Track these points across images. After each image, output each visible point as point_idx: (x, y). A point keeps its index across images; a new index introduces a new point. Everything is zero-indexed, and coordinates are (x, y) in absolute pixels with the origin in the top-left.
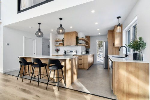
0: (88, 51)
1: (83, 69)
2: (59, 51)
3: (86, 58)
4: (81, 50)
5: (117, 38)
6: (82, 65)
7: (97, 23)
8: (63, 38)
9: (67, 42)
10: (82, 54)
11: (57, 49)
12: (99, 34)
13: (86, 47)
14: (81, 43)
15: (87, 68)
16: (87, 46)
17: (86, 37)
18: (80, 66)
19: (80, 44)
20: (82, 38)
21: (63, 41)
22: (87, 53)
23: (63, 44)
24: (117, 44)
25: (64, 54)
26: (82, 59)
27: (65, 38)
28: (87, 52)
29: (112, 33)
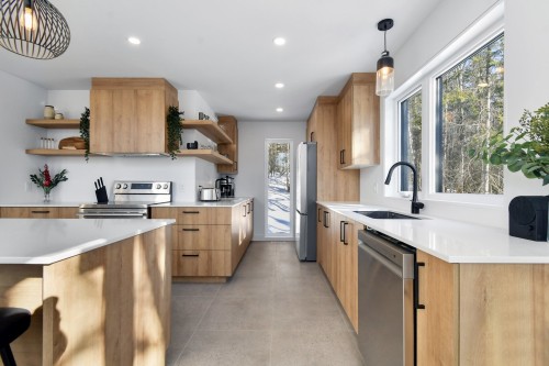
0: (228, 186)
1: (208, 279)
2: (62, 184)
3: (221, 220)
4: (197, 178)
5: (360, 127)
6: (203, 255)
7: (280, 42)
8: (88, 112)
9: (112, 134)
10: (200, 199)
11: (46, 174)
12: (280, 110)
13: (220, 166)
14: (195, 146)
15: (229, 274)
16: (225, 159)
17: (222, 119)
18: (189, 267)
19: (188, 146)
20: (201, 116)
21: (84, 124)
22: (222, 195)
23: (87, 146)
24: (360, 156)
25: (93, 200)
26: (202, 228)
27: (97, 108)
28: (226, 191)
29: (332, 107)
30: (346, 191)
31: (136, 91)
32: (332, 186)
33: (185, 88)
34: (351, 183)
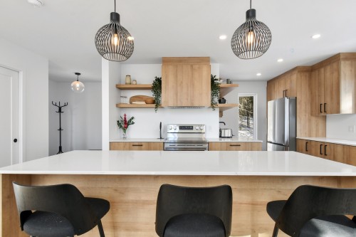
10: (221, 136)
27: (167, 78)
29: (307, 74)
30: (317, 131)
31: (192, 66)
32: (307, 127)
33: (215, 62)
34: (321, 125)
